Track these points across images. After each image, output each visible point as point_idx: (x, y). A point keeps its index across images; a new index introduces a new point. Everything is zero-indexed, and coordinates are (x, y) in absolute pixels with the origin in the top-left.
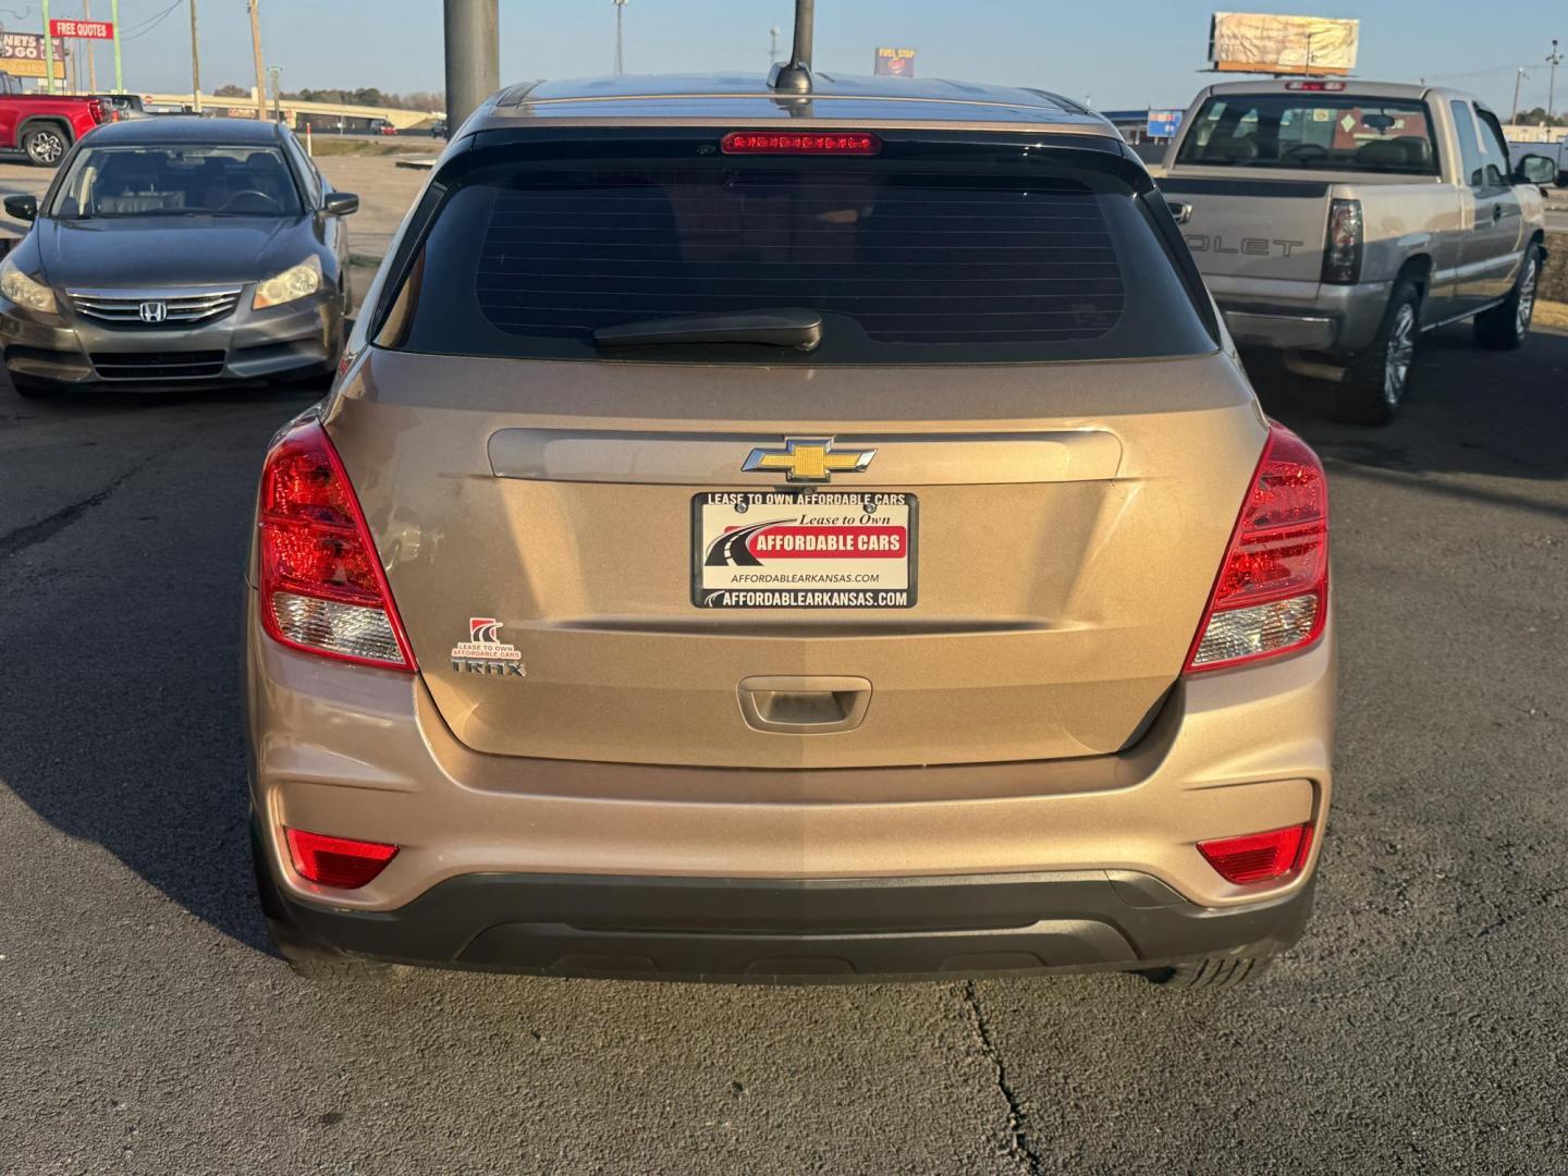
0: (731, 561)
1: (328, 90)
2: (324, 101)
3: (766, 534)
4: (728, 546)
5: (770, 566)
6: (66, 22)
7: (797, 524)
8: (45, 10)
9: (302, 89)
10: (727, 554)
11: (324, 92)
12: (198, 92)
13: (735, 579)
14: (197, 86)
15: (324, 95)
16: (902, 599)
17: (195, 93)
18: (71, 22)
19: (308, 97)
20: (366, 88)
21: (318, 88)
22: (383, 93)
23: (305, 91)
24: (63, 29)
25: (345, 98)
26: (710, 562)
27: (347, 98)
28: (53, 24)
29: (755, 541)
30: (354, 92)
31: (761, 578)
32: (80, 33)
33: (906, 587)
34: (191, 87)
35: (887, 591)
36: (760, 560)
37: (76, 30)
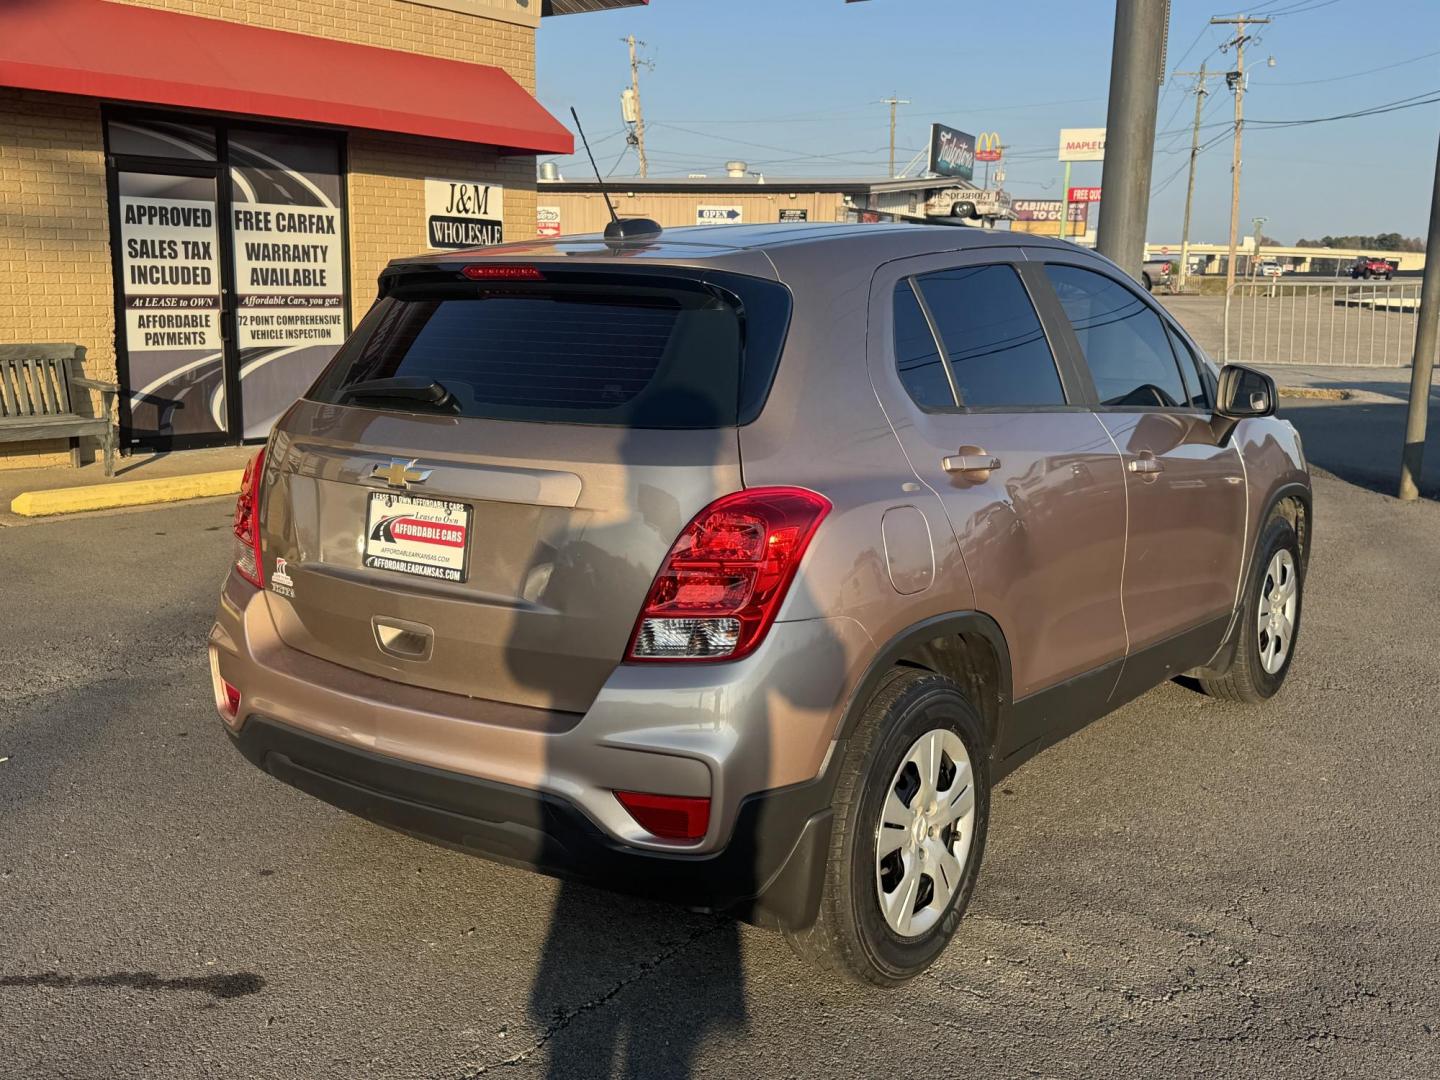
0: (382, 538)
1: (1350, 236)
2: (1343, 247)
3: (400, 522)
4: (382, 528)
5: (401, 544)
6: (1081, 189)
7: (413, 518)
8: (1067, 180)
9: (1325, 236)
10: (381, 533)
11: (1346, 238)
12: (1186, 243)
13: (383, 550)
14: (1185, 237)
15: (1345, 241)
16: (457, 576)
17: (1183, 244)
18: (1085, 189)
19: (1329, 243)
20: (1388, 233)
21: (1341, 235)
22: (1404, 238)
23: (1328, 238)
24: (1079, 195)
25: (1365, 243)
26: (373, 538)
27: (1367, 244)
28: (1071, 192)
29: (395, 526)
30: (1376, 238)
31: (395, 551)
32: (1091, 198)
33: (460, 568)
34: (1181, 239)
35: (450, 569)
36: (396, 540)
37: (1088, 196)
